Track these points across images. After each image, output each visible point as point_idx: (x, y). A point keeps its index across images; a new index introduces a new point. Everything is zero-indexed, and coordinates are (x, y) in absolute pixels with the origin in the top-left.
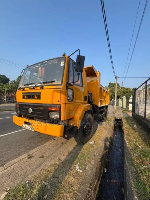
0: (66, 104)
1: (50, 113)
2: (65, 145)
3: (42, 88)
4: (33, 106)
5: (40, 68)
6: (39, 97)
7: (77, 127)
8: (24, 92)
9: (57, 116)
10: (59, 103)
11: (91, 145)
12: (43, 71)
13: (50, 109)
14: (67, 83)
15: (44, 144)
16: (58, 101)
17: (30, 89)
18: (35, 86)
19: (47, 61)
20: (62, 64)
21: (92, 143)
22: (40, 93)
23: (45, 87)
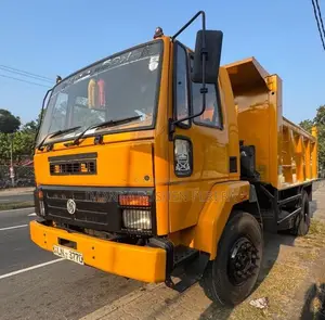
0: (169, 184)
1: (125, 212)
2: (175, 306)
3: (99, 140)
4: (78, 193)
5: (92, 82)
6: (92, 169)
7: (208, 255)
8: (52, 154)
9: (144, 221)
10: (150, 183)
11: (254, 308)
12: (101, 90)
13: (123, 201)
14: (170, 121)
15: (116, 303)
16: (147, 178)
17: (66, 145)
18: (80, 137)
19: (111, 57)
20: (153, 65)
21: (257, 302)
22: (95, 155)
23: (106, 138)
